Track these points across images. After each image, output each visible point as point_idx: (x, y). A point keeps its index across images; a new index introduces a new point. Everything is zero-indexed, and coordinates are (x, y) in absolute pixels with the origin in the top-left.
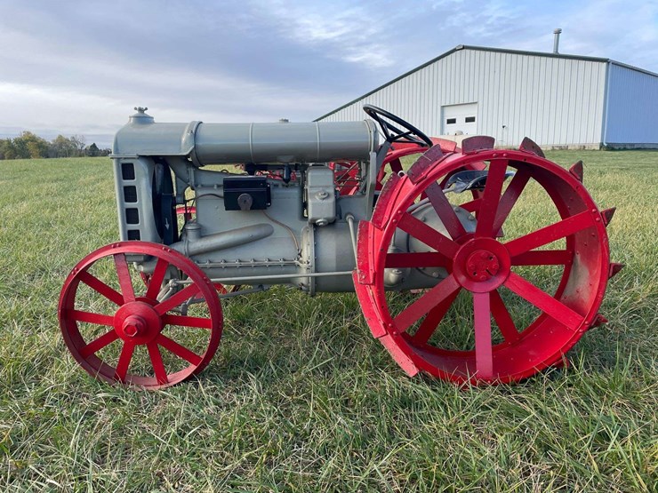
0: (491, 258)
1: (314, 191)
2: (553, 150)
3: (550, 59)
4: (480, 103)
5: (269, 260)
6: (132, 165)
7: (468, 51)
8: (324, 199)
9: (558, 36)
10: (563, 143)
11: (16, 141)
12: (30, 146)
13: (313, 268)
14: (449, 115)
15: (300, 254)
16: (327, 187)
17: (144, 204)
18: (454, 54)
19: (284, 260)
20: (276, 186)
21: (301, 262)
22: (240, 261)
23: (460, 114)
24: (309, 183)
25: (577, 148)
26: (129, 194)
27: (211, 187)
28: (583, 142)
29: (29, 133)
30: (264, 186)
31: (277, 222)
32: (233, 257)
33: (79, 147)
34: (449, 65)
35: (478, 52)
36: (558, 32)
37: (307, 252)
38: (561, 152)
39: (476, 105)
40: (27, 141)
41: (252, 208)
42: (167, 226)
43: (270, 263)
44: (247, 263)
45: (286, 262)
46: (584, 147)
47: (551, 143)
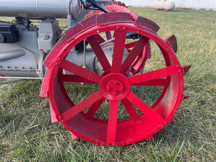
0: (119, 84)
1: (41, 34)
2: (200, 10)
8: (45, 40)
10: (204, 7)
13: (42, 74)
19: (31, 68)
21: (38, 70)
22: (9, 67)
25: (209, 10)
28: (211, 8)
31: (27, 49)
38: (202, 11)
43: (24, 69)
44: (12, 69)
45: (31, 70)
46: (212, 10)
47: (199, 7)
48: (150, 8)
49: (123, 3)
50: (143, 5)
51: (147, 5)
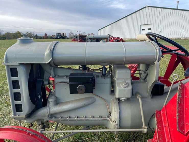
1: (120, 81)
3: (176, 11)
4: (153, 24)
5: (93, 117)
6: (16, 68)
7: (149, 8)
8: (126, 87)
9: (178, 3)
10: (179, 37)
11: (15, 33)
12: (18, 35)
13: (118, 125)
14: (143, 28)
15: (110, 115)
16: (127, 79)
17: (24, 90)
18: (145, 9)
19: (101, 117)
20: (98, 76)
21: (111, 119)
22: (78, 117)
23: (146, 28)
24: (117, 77)
25: (184, 39)
26: (15, 85)
27: (63, 77)
28: (186, 37)
29: (18, 31)
30: (92, 81)
31: (98, 96)
32: (74, 115)
33: (32, 35)
34: (143, 12)
35: (153, 8)
36: (178, 2)
37: (115, 116)
39: (151, 25)
40: (18, 33)
41: (85, 93)
42: (40, 97)
43: (94, 119)
44: (81, 119)
45: (102, 118)
46: (186, 39)
47: (175, 37)
48: (133, 39)
49: (122, 38)
50: (126, 38)
51: (130, 38)
